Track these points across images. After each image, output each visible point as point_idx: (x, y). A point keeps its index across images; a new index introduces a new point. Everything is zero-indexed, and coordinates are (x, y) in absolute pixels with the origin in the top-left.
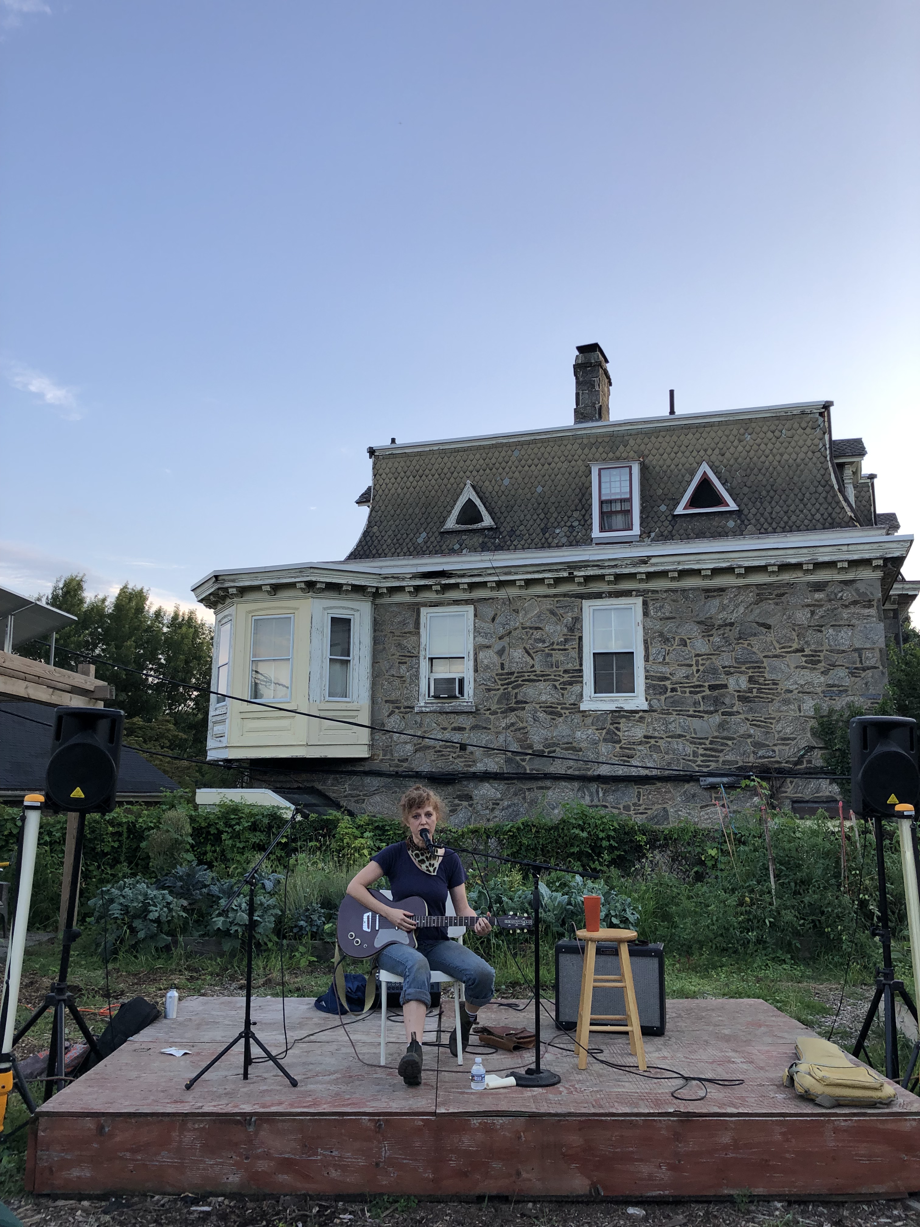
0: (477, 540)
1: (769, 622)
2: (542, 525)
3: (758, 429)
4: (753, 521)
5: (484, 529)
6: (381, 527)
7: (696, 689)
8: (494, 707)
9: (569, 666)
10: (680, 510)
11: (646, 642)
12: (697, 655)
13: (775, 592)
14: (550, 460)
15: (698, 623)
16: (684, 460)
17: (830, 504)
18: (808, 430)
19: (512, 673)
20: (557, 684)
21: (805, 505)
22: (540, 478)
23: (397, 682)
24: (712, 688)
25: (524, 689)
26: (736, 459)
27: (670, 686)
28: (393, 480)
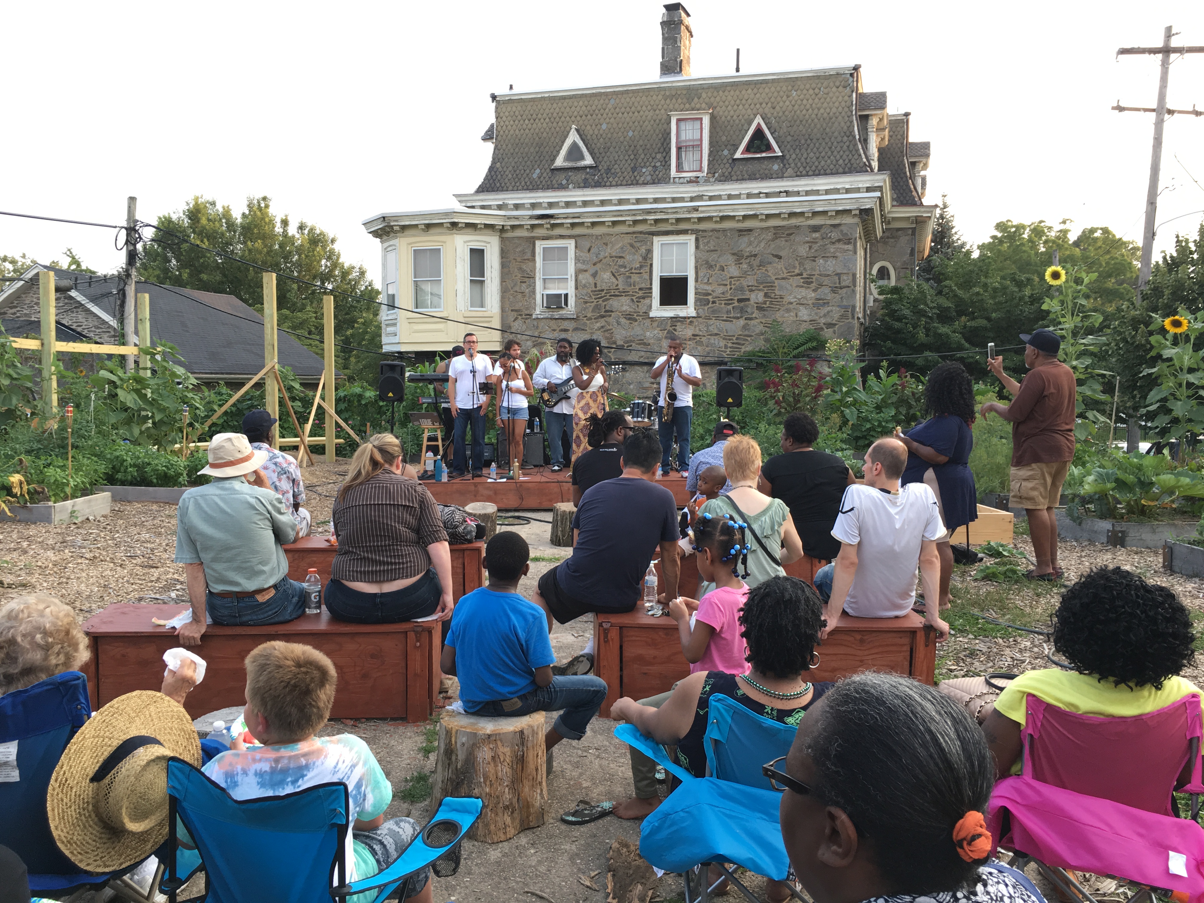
0: (580, 177)
1: (781, 254)
2: (632, 165)
3: (802, 87)
4: (793, 165)
5: (585, 167)
6: (503, 164)
7: (729, 302)
8: (589, 315)
9: (643, 286)
10: (738, 155)
11: (696, 268)
12: (731, 278)
13: (786, 232)
14: (639, 108)
15: (733, 254)
16: (744, 111)
17: (851, 152)
18: (841, 88)
19: (603, 290)
20: (634, 298)
21: (832, 152)
22: (631, 123)
23: (520, 296)
24: (740, 301)
25: (611, 302)
26: (784, 112)
27: (711, 300)
28: (512, 122)
